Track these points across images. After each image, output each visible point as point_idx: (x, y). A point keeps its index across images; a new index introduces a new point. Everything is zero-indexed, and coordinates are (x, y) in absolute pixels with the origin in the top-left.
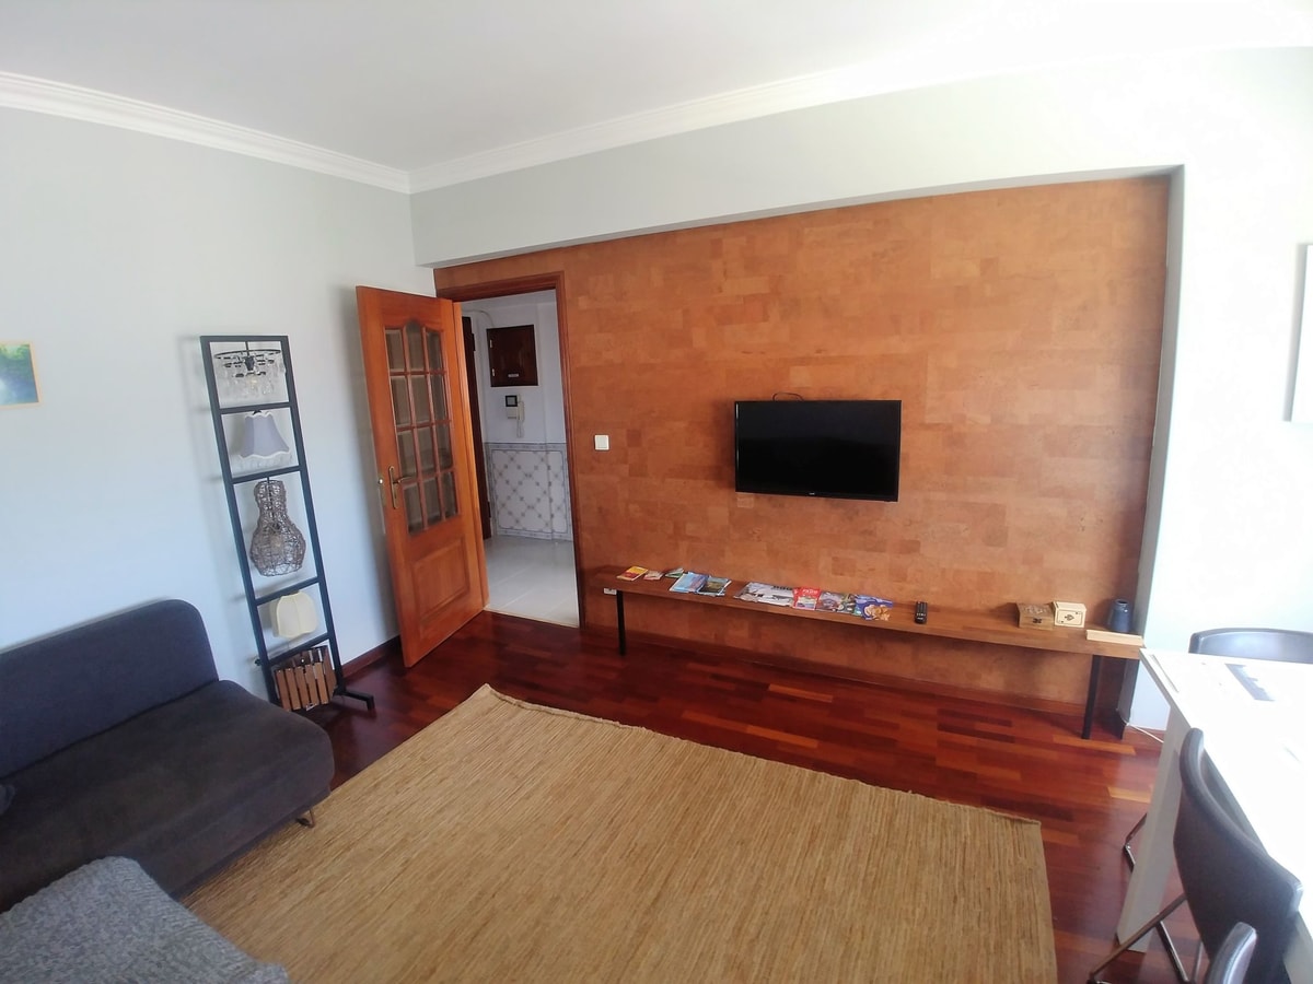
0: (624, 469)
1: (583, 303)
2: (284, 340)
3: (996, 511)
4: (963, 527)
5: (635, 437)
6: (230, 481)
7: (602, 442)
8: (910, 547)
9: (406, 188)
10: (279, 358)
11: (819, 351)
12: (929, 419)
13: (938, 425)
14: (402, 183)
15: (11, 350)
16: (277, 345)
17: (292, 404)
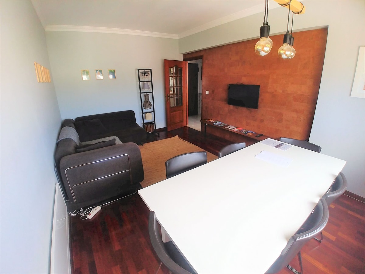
0: (211, 98)
1: (206, 62)
2: (151, 70)
3: (281, 114)
4: (273, 117)
5: (213, 91)
6: (141, 93)
7: (207, 92)
8: (262, 121)
9: (178, 38)
10: (150, 73)
11: (248, 73)
12: (269, 90)
13: (270, 92)
14: (177, 37)
15: (112, 71)
16: (150, 71)
17: (152, 81)
